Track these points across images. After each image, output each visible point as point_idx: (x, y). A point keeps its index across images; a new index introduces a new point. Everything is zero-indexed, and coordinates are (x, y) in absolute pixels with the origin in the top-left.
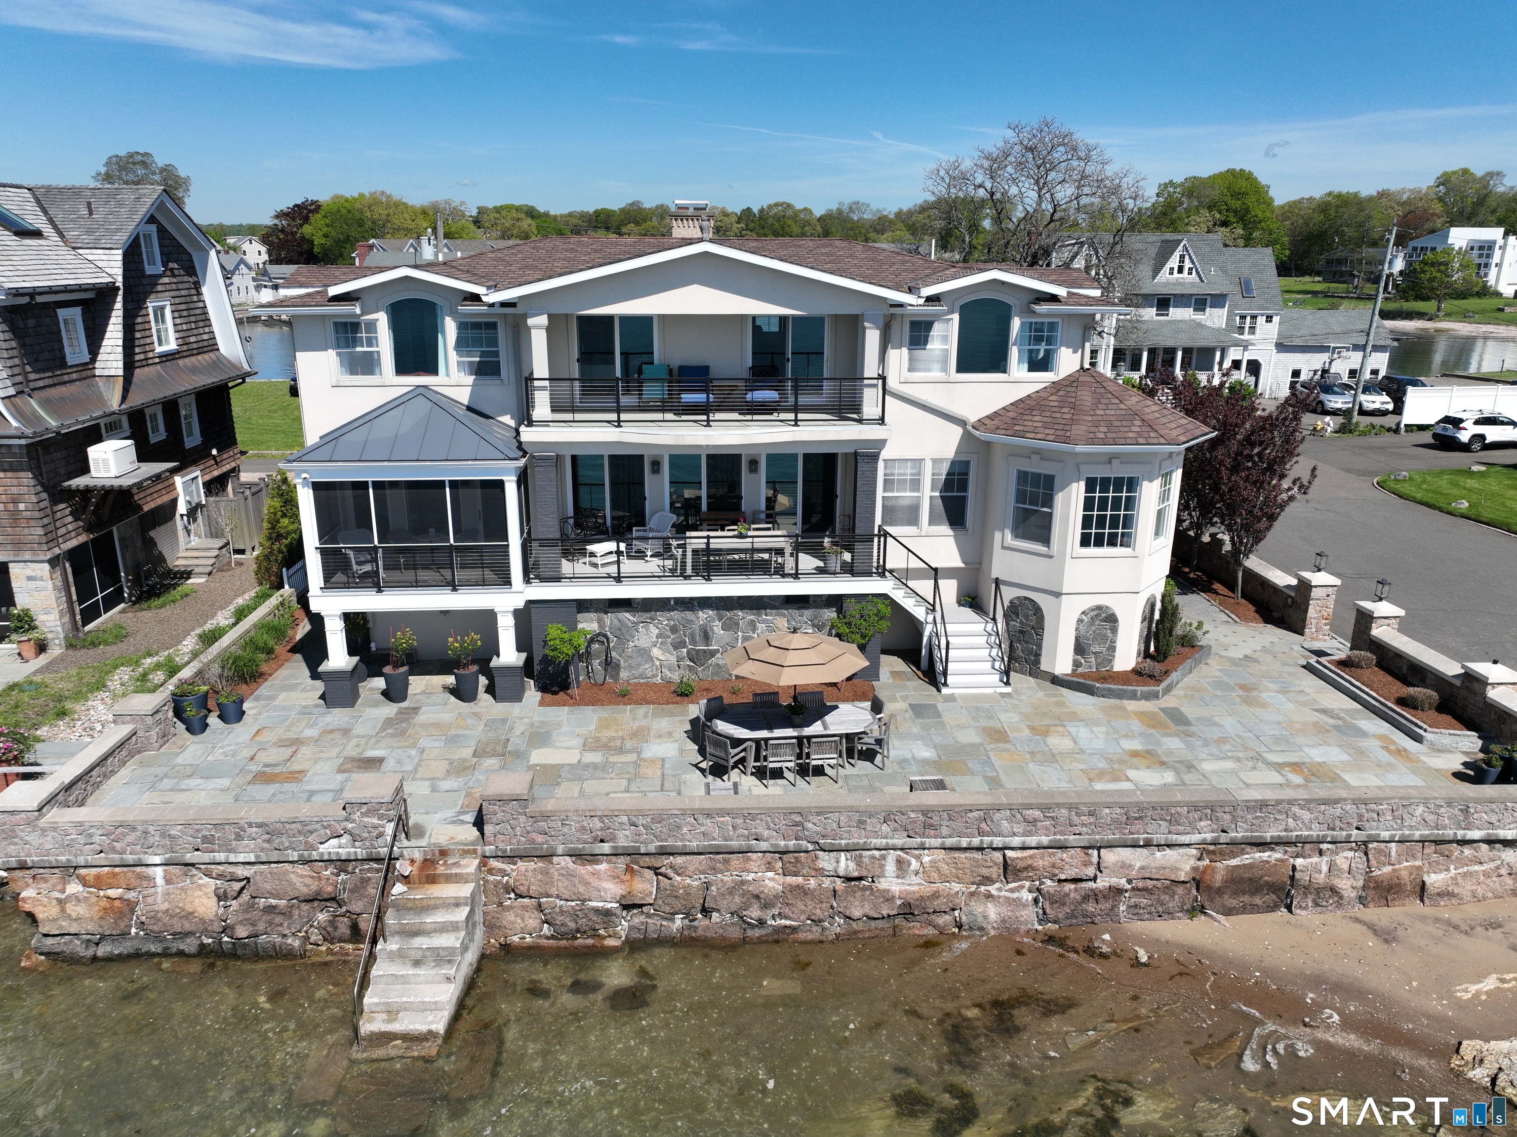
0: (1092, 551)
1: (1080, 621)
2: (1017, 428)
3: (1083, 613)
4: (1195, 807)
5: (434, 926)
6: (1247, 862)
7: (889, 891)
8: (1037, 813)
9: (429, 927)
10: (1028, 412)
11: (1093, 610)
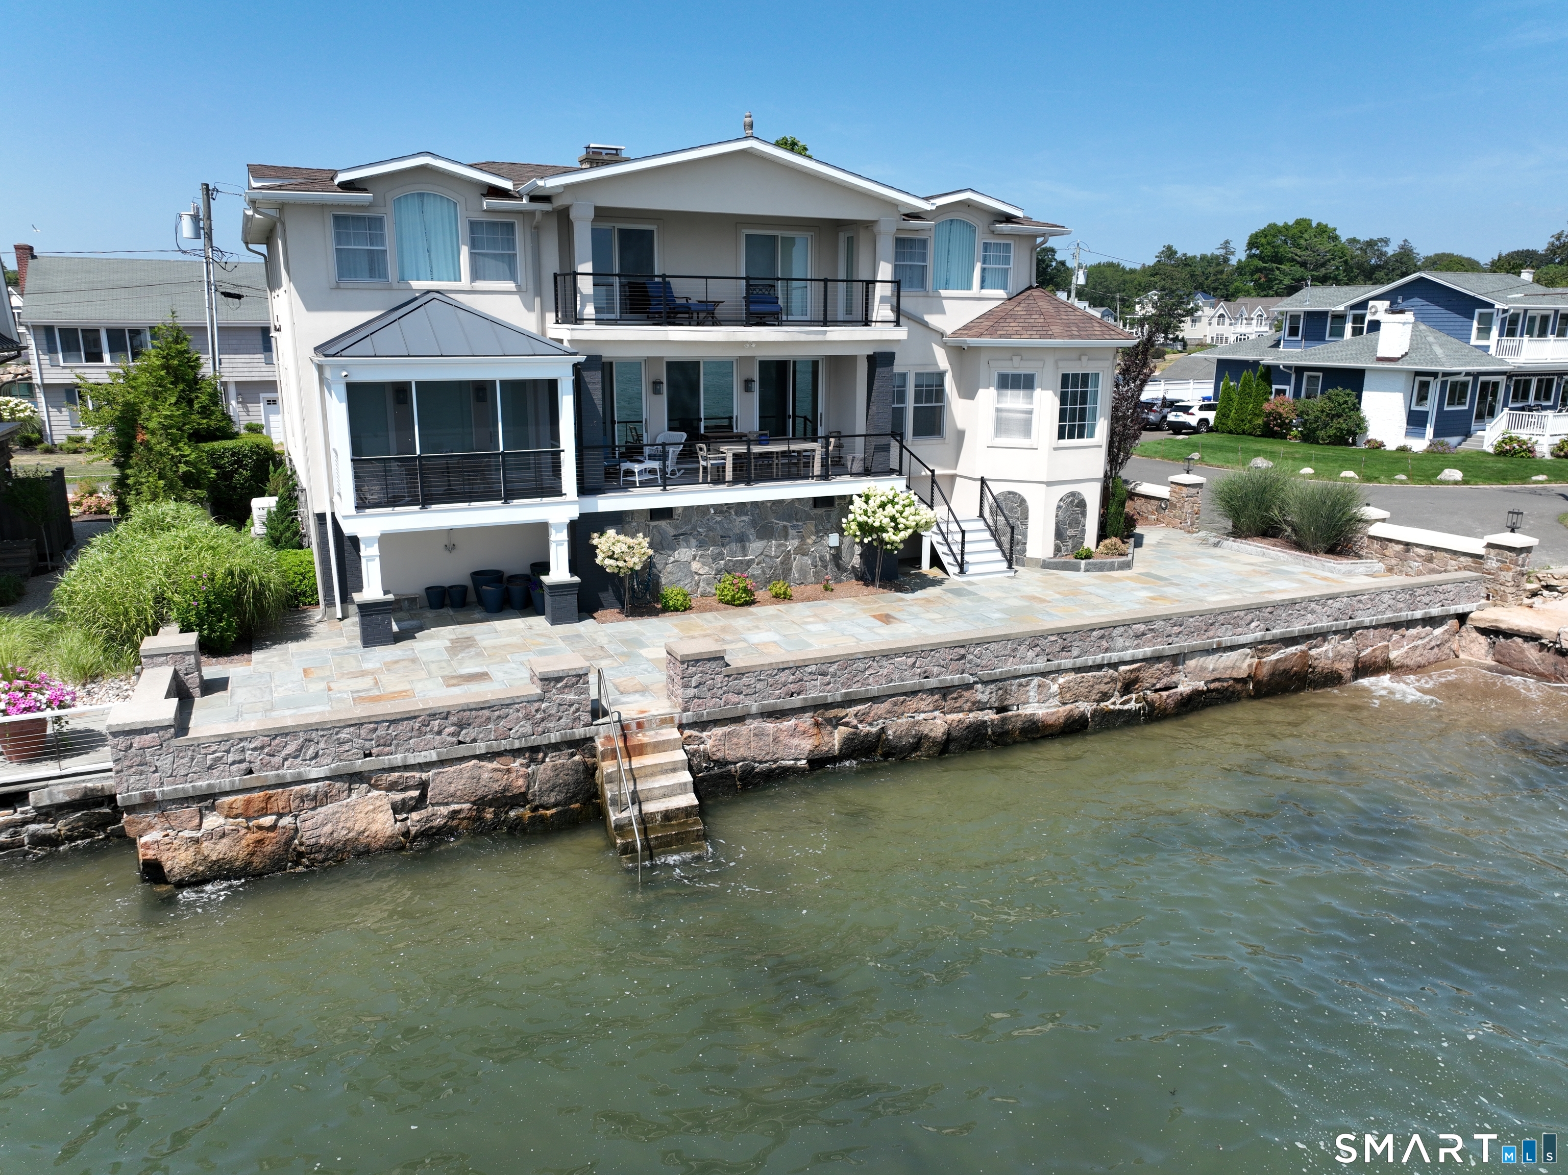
0: (1066, 442)
1: (1059, 507)
2: (999, 332)
3: (1061, 500)
4: (1249, 609)
5: (662, 791)
6: (1283, 655)
7: (1034, 714)
8: (1142, 627)
9: (656, 793)
10: (1002, 320)
11: (1068, 497)
